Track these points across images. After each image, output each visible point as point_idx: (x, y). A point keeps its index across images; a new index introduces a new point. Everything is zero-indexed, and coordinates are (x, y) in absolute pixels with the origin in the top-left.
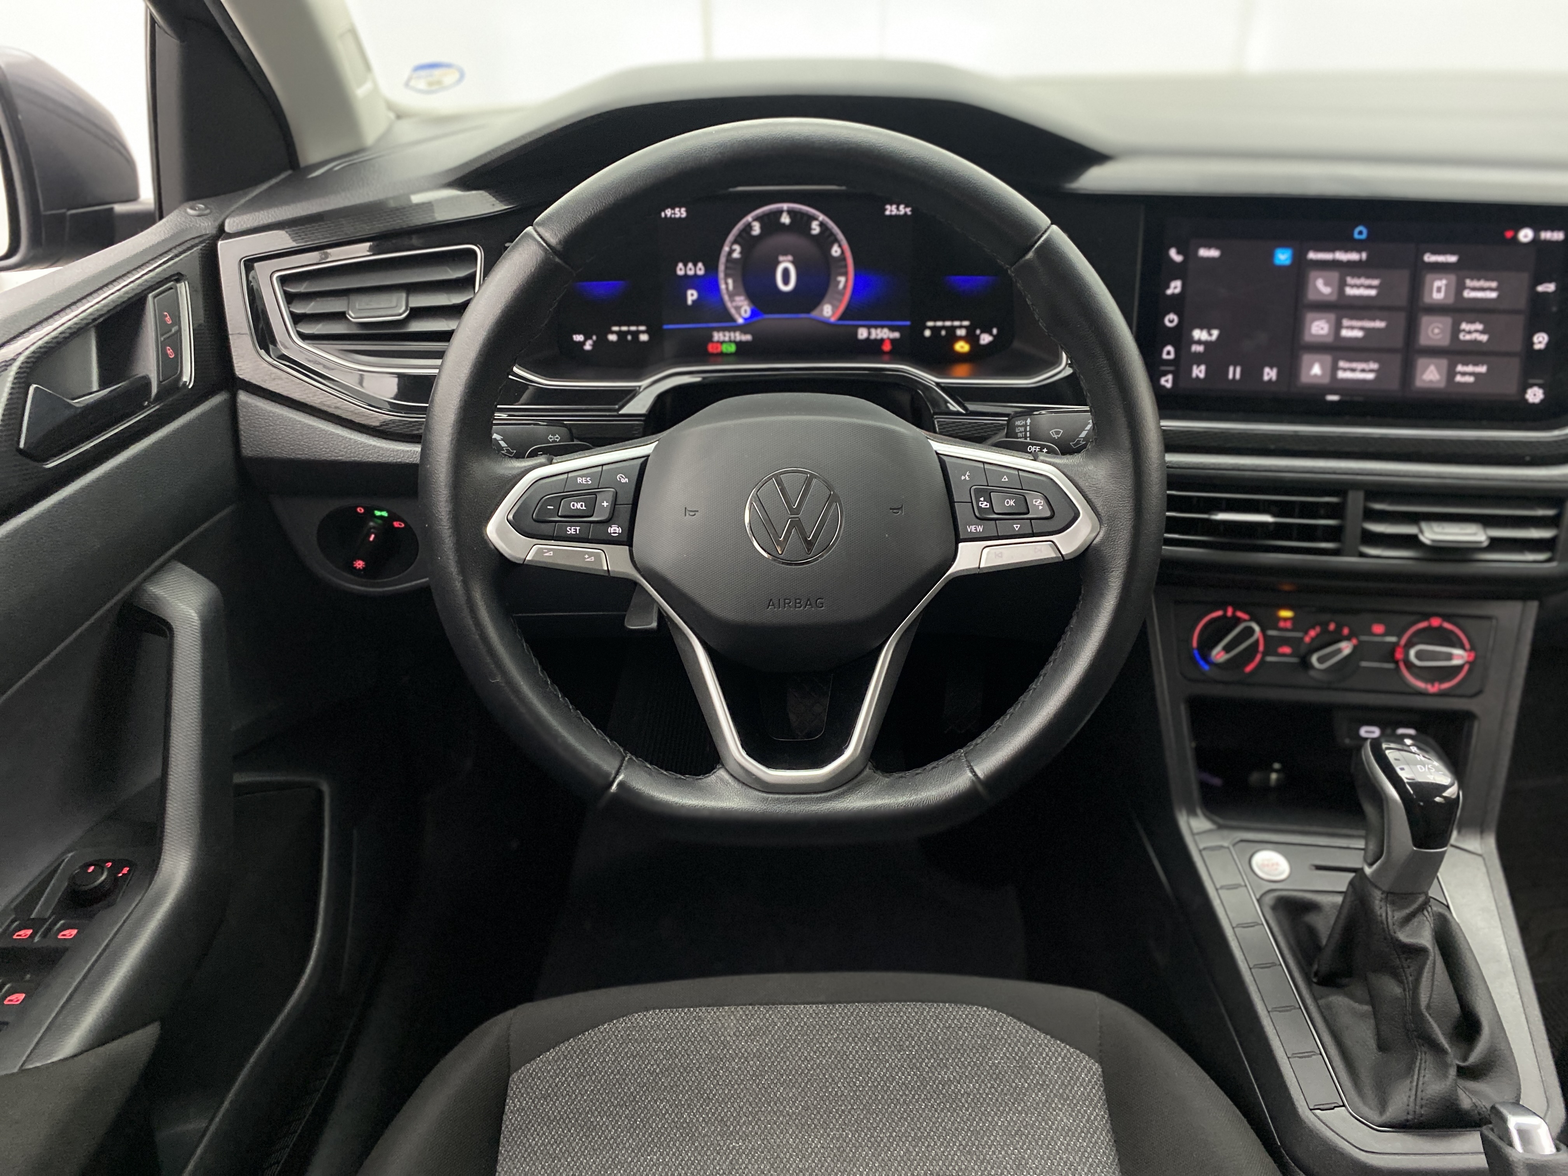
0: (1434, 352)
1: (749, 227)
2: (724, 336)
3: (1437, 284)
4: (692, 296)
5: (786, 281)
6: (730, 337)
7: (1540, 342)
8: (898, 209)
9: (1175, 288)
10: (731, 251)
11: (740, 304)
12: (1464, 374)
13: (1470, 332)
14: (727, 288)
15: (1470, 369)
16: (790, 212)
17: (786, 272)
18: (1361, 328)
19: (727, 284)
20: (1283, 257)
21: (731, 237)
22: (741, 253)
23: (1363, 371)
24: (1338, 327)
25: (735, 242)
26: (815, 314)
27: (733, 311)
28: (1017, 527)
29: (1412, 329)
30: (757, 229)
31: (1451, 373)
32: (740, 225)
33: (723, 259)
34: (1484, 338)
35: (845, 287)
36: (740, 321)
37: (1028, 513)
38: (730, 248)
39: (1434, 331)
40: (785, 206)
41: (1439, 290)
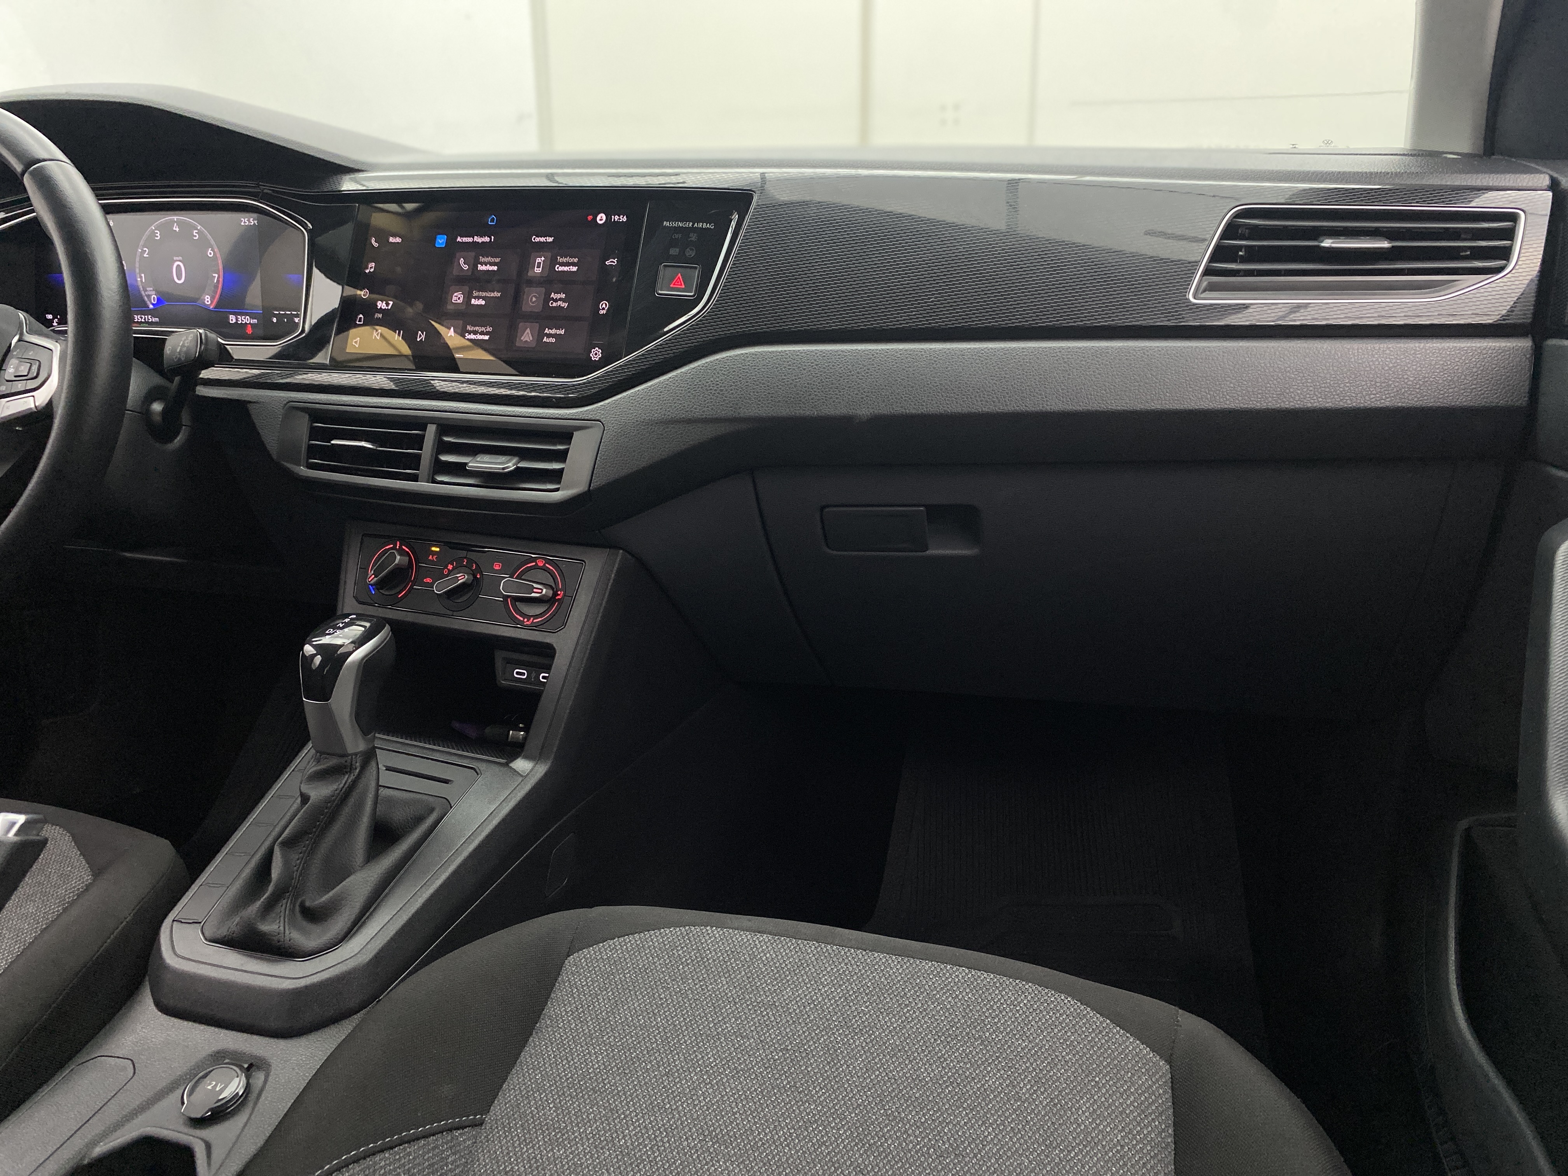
0: (531, 317)
1: (153, 234)
2: (142, 318)
3: (539, 260)
5: (179, 276)
6: (145, 319)
7: (603, 309)
8: (249, 221)
9: (371, 268)
10: (144, 252)
11: (150, 293)
12: (549, 336)
13: (556, 300)
14: (141, 281)
15: (553, 331)
16: (179, 223)
17: (178, 269)
18: (484, 298)
19: (141, 277)
20: (441, 241)
21: (142, 243)
22: (149, 253)
23: (482, 333)
24: (470, 297)
25: (145, 245)
26: (198, 302)
27: (146, 298)
29: (517, 298)
30: (159, 236)
31: (540, 335)
32: (147, 233)
33: (137, 259)
34: (565, 305)
35: (218, 281)
36: (151, 306)
38: (142, 250)
39: (532, 300)
40: (175, 218)
41: (538, 266)
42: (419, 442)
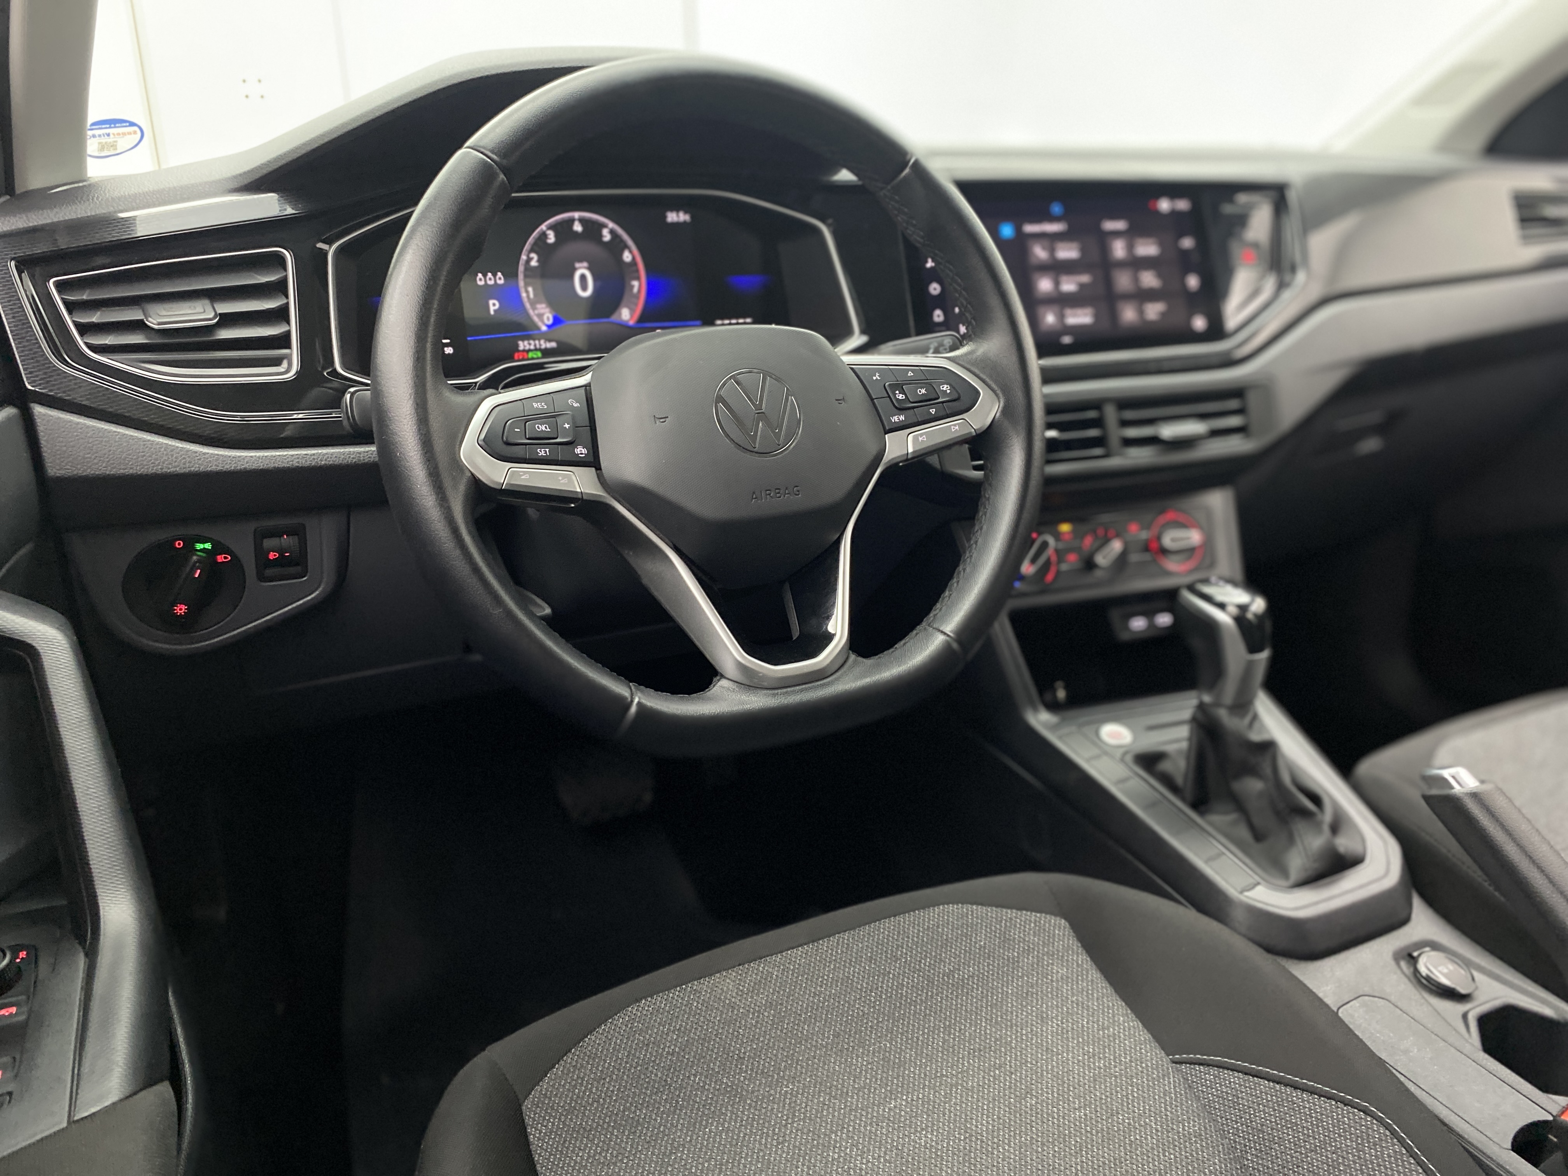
0: (1128, 297)
1: (544, 235)
2: (530, 344)
3: (1117, 246)
4: (494, 306)
5: (584, 287)
6: (535, 345)
7: (1192, 284)
8: (678, 216)
9: (931, 263)
10: (529, 260)
11: (542, 311)
12: (1150, 312)
13: (1146, 280)
14: (528, 296)
15: (1153, 308)
16: (582, 221)
17: (583, 278)
18: (1074, 283)
19: (527, 292)
20: (1007, 231)
21: (527, 246)
22: (538, 261)
23: (1084, 316)
24: (1057, 283)
25: (532, 250)
26: (614, 318)
27: (536, 319)
28: (933, 411)
29: (1108, 282)
30: (551, 238)
31: (1141, 312)
32: (535, 234)
33: (521, 268)
34: (1157, 283)
35: (639, 291)
36: (544, 328)
37: (938, 398)
38: (528, 256)
39: (1123, 281)
40: (577, 215)
41: (1119, 249)
42: (1098, 423)
